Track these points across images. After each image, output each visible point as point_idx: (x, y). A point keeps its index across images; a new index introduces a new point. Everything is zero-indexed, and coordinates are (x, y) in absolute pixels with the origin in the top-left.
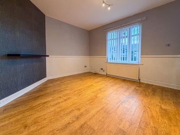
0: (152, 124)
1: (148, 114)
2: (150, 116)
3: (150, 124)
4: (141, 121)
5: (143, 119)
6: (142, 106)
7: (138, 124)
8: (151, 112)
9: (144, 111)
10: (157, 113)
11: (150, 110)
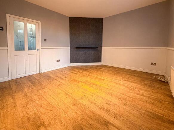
0: (37, 102)
1: (45, 104)
2: (43, 105)
3: (38, 100)
4: (43, 97)
5: (44, 99)
6: (56, 106)
7: (42, 95)
8: (46, 109)
9: (49, 104)
10: (41, 113)
11: (48, 109)
